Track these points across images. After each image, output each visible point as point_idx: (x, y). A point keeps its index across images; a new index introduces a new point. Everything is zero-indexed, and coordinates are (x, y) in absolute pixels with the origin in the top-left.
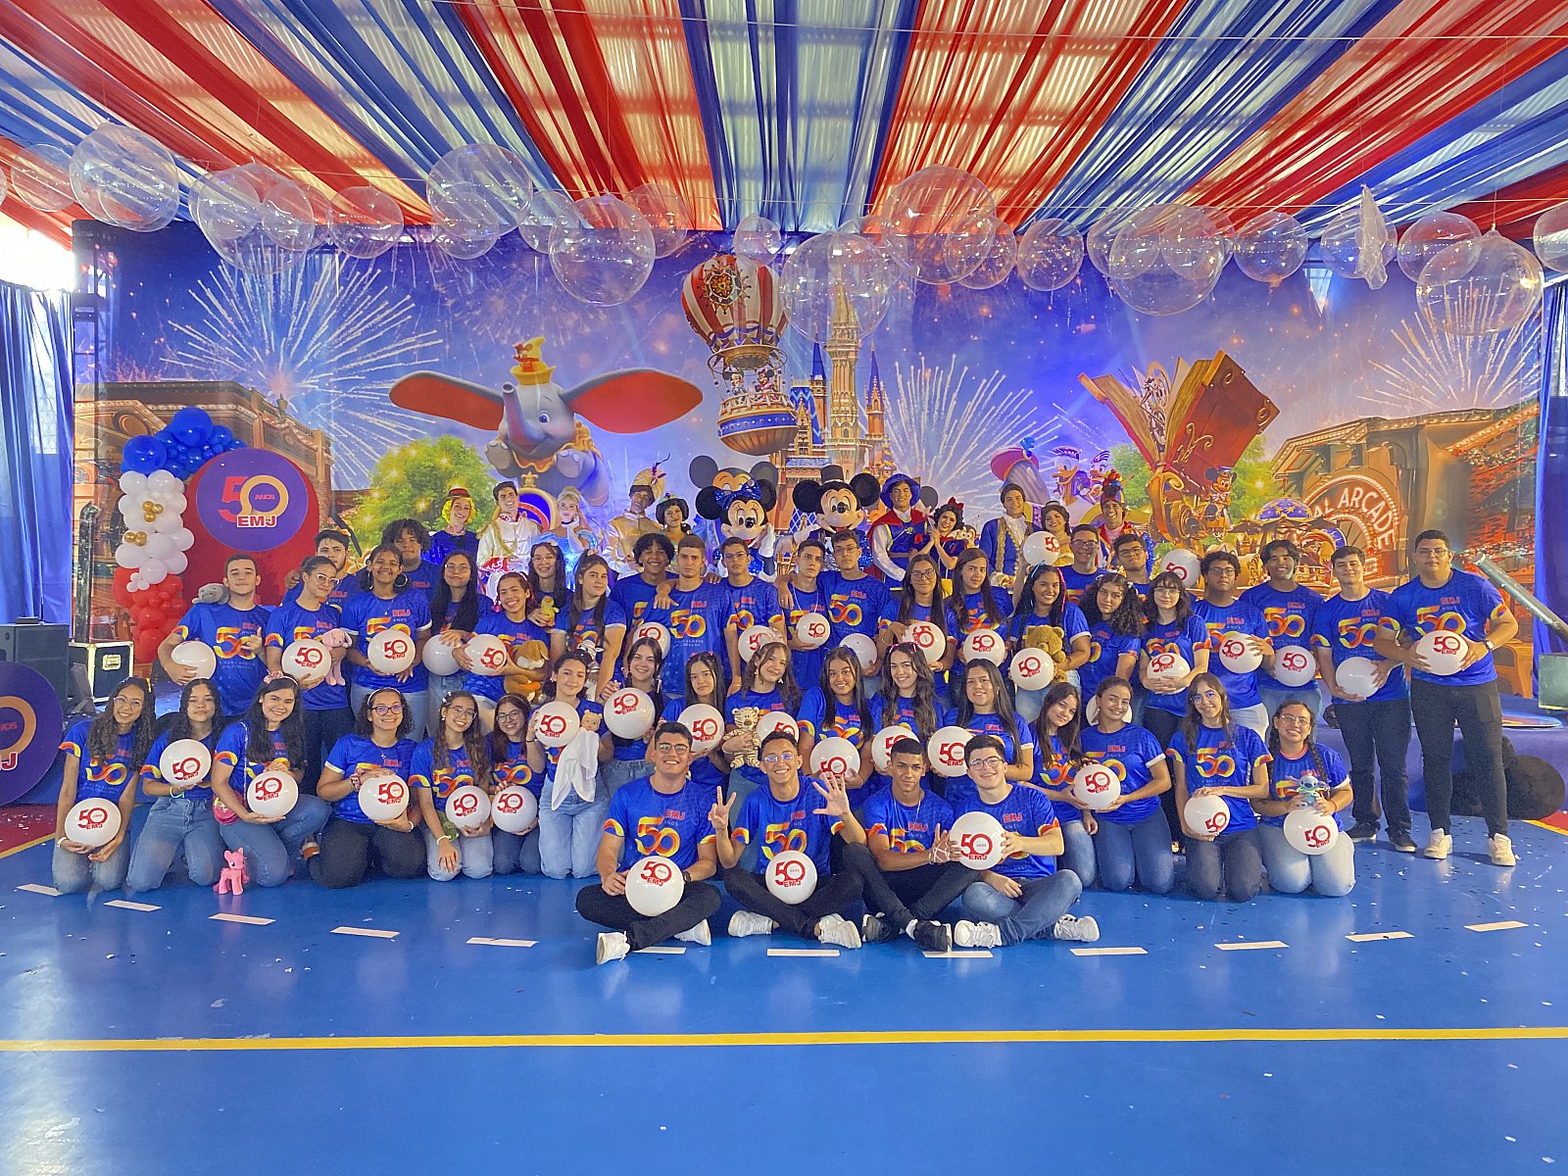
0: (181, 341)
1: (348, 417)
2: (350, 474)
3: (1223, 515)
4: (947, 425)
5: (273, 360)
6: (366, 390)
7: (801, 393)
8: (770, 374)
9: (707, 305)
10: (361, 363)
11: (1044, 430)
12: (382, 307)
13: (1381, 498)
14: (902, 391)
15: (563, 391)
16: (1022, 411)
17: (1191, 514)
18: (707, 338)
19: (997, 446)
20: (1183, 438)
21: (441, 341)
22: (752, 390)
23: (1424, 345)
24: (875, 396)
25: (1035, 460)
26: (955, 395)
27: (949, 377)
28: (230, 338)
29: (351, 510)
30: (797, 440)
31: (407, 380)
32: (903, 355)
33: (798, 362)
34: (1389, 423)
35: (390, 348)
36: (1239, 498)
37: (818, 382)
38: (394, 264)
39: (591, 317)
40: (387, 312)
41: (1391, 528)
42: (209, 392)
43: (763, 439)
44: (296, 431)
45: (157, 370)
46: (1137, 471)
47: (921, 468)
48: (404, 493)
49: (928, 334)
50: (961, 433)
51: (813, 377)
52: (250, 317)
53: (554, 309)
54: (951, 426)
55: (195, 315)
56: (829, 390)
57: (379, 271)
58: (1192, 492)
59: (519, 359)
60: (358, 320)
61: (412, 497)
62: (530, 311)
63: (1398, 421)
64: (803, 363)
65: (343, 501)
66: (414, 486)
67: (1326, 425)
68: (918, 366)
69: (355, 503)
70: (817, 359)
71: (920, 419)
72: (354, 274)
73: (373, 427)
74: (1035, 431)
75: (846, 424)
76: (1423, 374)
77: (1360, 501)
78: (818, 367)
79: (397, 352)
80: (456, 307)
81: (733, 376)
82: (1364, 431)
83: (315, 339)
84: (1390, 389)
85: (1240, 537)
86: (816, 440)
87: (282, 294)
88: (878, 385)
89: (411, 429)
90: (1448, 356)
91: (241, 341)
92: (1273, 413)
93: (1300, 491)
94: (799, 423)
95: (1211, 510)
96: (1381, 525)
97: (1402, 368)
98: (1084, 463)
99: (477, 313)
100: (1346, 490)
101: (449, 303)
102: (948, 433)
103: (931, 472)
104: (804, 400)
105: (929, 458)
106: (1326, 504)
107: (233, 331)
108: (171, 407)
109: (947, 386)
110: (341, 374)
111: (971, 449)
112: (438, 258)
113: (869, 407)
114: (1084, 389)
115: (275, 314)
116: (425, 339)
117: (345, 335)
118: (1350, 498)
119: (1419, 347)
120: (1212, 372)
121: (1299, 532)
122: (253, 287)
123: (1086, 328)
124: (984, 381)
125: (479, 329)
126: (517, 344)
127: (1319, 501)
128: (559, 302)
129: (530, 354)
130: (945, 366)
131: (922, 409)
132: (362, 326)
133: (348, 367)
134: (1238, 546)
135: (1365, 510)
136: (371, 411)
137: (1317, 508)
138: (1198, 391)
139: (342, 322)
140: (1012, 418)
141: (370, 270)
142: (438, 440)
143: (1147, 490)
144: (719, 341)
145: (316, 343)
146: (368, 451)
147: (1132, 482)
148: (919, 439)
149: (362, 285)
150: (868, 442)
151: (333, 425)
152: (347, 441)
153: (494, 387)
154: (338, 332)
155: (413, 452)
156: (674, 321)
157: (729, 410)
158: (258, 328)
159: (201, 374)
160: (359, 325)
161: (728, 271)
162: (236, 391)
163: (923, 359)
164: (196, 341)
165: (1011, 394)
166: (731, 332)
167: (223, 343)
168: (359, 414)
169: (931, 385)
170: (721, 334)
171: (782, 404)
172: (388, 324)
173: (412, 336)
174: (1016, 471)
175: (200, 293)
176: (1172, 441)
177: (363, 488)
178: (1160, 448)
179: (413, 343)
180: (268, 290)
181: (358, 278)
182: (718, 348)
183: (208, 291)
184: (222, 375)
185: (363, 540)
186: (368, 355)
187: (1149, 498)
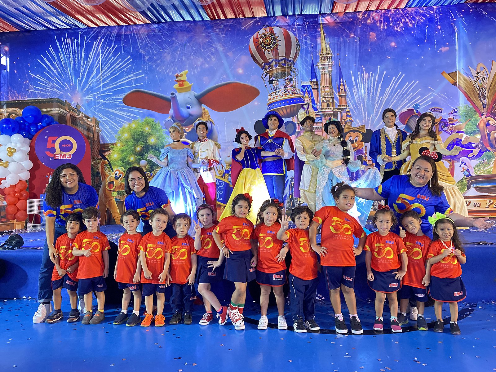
0: (35, 82)
1: (106, 111)
2: (107, 136)
4: (377, 99)
5: (73, 88)
6: (113, 99)
7: (306, 88)
8: (291, 80)
9: (261, 51)
10: (110, 87)
11: (424, 100)
12: (118, 62)
14: (354, 84)
15: (197, 94)
16: (413, 91)
18: (261, 65)
19: (401, 108)
21: (144, 75)
22: (283, 88)
24: (342, 87)
26: (380, 85)
27: (377, 76)
28: (56, 80)
29: (108, 152)
31: (130, 93)
32: (354, 68)
33: (304, 73)
35: (122, 79)
37: (314, 82)
38: (122, 42)
39: (208, 60)
40: (121, 64)
42: (49, 103)
43: (288, 110)
44: (84, 118)
45: (25, 95)
46: (472, 117)
48: (131, 143)
49: (366, 57)
52: (63, 69)
53: (192, 57)
55: (41, 70)
56: (319, 85)
57: (116, 46)
59: (177, 81)
60: (108, 68)
61: (134, 145)
62: (182, 59)
65: (104, 149)
66: (134, 140)
68: (362, 72)
69: (110, 149)
70: (313, 71)
71: (364, 97)
72: (106, 48)
73: (116, 115)
75: (328, 101)
78: (314, 75)
79: (125, 82)
80: (150, 60)
81: (274, 82)
83: (91, 78)
86: (314, 110)
87: (76, 59)
88: (343, 82)
89: (132, 115)
91: (60, 81)
94: (306, 102)
98: (445, 115)
99: (159, 61)
101: (147, 58)
102: (377, 103)
104: (308, 91)
105: (369, 115)
107: (57, 76)
109: (376, 81)
110: (102, 92)
112: (141, 38)
113: (339, 92)
115: (74, 68)
116: (137, 75)
117: (103, 75)
122: (64, 57)
123: (444, 49)
124: (394, 78)
125: (160, 69)
126: (176, 74)
128: (194, 54)
129: (182, 79)
130: (375, 71)
133: (105, 89)
136: (116, 108)
139: (102, 70)
140: (408, 94)
141: (113, 46)
142: (144, 119)
143: (478, 126)
145: (92, 79)
146: (115, 126)
147: (470, 123)
148: (364, 106)
149: (110, 53)
150: (339, 109)
151: (100, 115)
152: (106, 122)
153: (166, 94)
154: (101, 74)
155: (134, 126)
156: (246, 59)
157: (272, 98)
158: (66, 74)
159: (44, 95)
160: (109, 70)
161: (270, 34)
162: (59, 102)
163: (364, 68)
164: (41, 81)
165: (407, 83)
166: (272, 62)
167: (52, 82)
168: (110, 110)
169: (368, 81)
170: (267, 63)
171: (297, 94)
172: (122, 69)
173: (132, 73)
174: (411, 120)
175: (43, 61)
176: (490, 102)
177: (113, 142)
178: (484, 105)
179: (132, 77)
180: (70, 57)
181: (108, 49)
182: (266, 70)
183: (46, 60)
184: (53, 96)
185: (114, 165)
186: (113, 84)
187: (479, 131)
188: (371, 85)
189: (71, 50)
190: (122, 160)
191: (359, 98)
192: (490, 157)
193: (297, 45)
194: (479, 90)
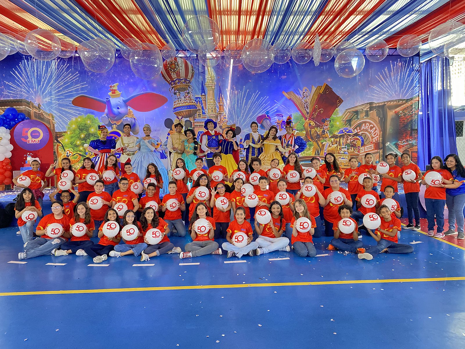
0: (8, 87)
1: (60, 110)
3: (327, 133)
5: (36, 93)
6: (65, 101)
7: (198, 99)
8: (188, 93)
9: (168, 72)
10: (63, 93)
11: (272, 109)
12: (69, 75)
13: (374, 127)
14: (229, 97)
15: (124, 99)
16: (265, 103)
17: (317, 133)
18: (169, 82)
19: (258, 114)
20: (314, 110)
21: (87, 85)
22: (183, 98)
23: (385, 80)
24: (221, 99)
25: (269, 117)
26: (245, 98)
27: (243, 93)
28: (23, 86)
29: (61, 138)
30: (197, 113)
31: (77, 97)
33: (197, 89)
34: (376, 104)
35: (72, 88)
36: (332, 128)
37: (203, 95)
38: (73, 62)
39: (133, 77)
40: (71, 77)
41: (377, 135)
42: (19, 102)
43: (187, 113)
44: (44, 114)
45: (1, 96)
46: (301, 120)
47: (235, 121)
48: (77, 132)
49: (236, 80)
50: (247, 110)
51: (202, 94)
52: (29, 79)
53: (122, 75)
54: (244, 108)
55: (12, 79)
56: (207, 98)
57: (68, 65)
58: (317, 126)
60: (62, 80)
61: (79, 133)
62: (114, 75)
63: (378, 103)
64: (199, 89)
65: (60, 135)
66: (80, 130)
67: (358, 104)
68: (233, 90)
69: (63, 135)
70: (203, 88)
71: (235, 106)
72: (61, 66)
73: (67, 112)
74: (270, 109)
75: (212, 108)
76: (385, 88)
77: (368, 128)
78: (203, 91)
79: (74, 89)
80: (92, 75)
81: (177, 94)
82: (369, 106)
83: (49, 85)
84: (376, 93)
85: (332, 139)
86: (204, 113)
87: (39, 72)
88: (222, 96)
89: (78, 112)
90: (392, 83)
91: (27, 87)
92: (341, 101)
93: (350, 125)
94: (198, 108)
95: (324, 131)
96: (374, 135)
97: (379, 87)
99: (98, 77)
100: (364, 124)
101: (90, 74)
102: (243, 110)
103: (238, 122)
104: (199, 101)
105: (238, 118)
106: (358, 128)
107: (24, 84)
108: (6, 107)
109: (243, 96)
110: (57, 96)
111: (250, 115)
113: (219, 103)
114: (284, 96)
115: (37, 78)
116: (83, 85)
117: (58, 84)
118: (365, 126)
119: (384, 81)
120: (322, 89)
121: (350, 137)
122: (30, 71)
123: (284, 77)
124: (254, 94)
125: (99, 81)
126: (110, 85)
127: (356, 128)
129: (114, 89)
130: (242, 90)
131: (235, 103)
132: (64, 81)
133: (59, 94)
134: (332, 142)
135: (370, 130)
136: (67, 107)
137: (355, 130)
138: (318, 96)
139: (57, 80)
140: (263, 105)
141: (66, 64)
142: (86, 115)
143: (304, 126)
144: (172, 83)
146: (66, 120)
147: (299, 124)
148: (234, 112)
149: (63, 69)
150: (219, 113)
151: (55, 112)
152: (59, 117)
154: (56, 83)
155: (79, 120)
156: (158, 77)
157: (176, 104)
158: (32, 83)
159: (15, 97)
160: (62, 81)
161: (175, 62)
162: (26, 102)
163: (235, 88)
164: (13, 87)
165: (262, 98)
166: (176, 80)
167: (21, 88)
168: (63, 108)
169: (237, 95)
170: (173, 81)
171: (193, 102)
172: (71, 81)
173: (79, 84)
174: (264, 121)
175: (14, 73)
176: (311, 111)
177: (65, 131)
178: (308, 113)
179: (79, 86)
180: (34, 71)
181: (62, 67)
182: (172, 85)
183: (16, 72)
184: (21, 97)
185: (66, 147)
186: (66, 90)
187: (305, 128)
188: (239, 99)
189: (35, 66)
190: (72, 143)
191: (232, 106)
192: (310, 145)
193: (193, 70)
194: (304, 104)
